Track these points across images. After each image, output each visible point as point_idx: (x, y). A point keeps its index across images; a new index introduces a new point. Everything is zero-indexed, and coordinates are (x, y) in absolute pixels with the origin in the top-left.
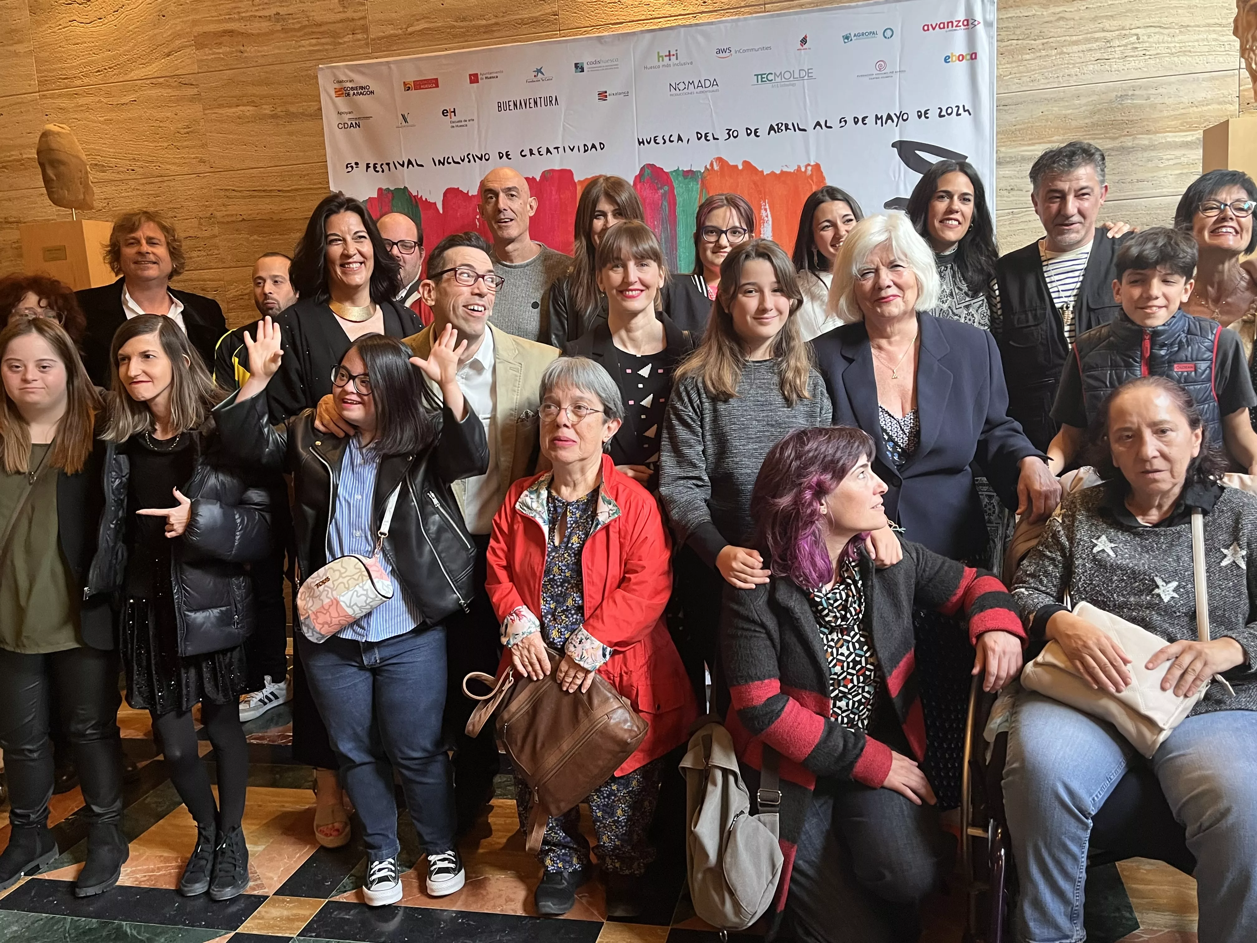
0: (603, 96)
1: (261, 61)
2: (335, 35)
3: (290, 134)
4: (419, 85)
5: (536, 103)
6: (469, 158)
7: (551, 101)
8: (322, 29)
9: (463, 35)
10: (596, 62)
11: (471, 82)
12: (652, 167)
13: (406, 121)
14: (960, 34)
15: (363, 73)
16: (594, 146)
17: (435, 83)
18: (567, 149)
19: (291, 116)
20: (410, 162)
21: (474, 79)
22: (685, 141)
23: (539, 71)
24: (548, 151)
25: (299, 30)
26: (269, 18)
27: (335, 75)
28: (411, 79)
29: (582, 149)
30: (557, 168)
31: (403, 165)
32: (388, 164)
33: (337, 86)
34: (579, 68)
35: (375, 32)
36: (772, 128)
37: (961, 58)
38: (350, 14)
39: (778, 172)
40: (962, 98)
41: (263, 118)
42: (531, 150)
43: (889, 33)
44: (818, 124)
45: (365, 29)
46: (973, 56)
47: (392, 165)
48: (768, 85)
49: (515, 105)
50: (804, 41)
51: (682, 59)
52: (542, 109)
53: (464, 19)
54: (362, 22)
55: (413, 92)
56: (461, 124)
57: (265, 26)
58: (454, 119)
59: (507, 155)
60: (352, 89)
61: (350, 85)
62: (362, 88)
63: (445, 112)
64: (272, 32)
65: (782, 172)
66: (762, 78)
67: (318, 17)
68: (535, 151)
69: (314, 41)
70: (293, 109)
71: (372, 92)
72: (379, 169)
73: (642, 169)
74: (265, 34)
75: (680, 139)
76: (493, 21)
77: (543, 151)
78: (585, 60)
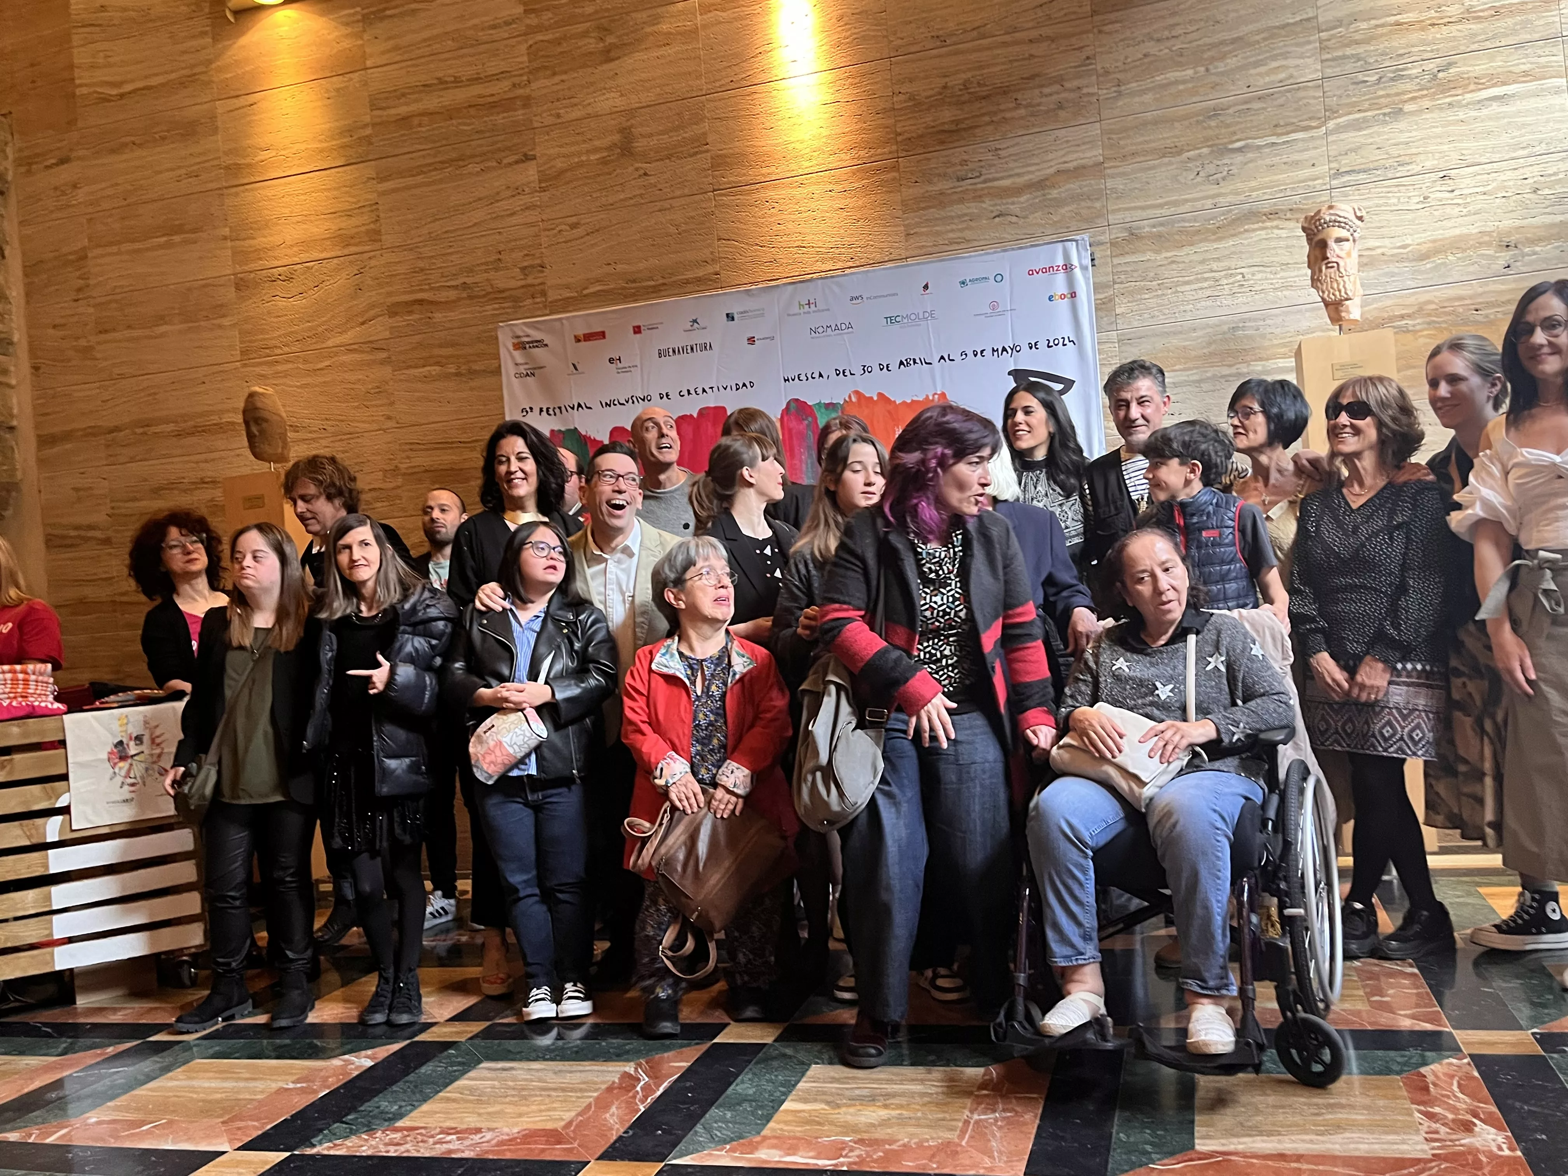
0: (751, 340)
1: (448, 325)
2: (516, 300)
3: (472, 389)
4: (588, 337)
5: (692, 349)
6: (632, 399)
7: (705, 347)
8: (503, 295)
9: (634, 295)
10: (745, 312)
11: (635, 332)
12: (797, 400)
13: (576, 369)
14: (1061, 277)
15: (538, 329)
16: (744, 385)
17: (602, 335)
18: (721, 389)
19: (473, 373)
20: (579, 405)
21: (637, 330)
22: (825, 376)
23: (695, 321)
24: (704, 391)
25: (484, 296)
26: (455, 287)
27: (514, 332)
28: (580, 332)
29: (734, 388)
30: (712, 405)
31: (573, 408)
32: (560, 408)
33: (516, 341)
34: (730, 317)
35: (552, 295)
36: (901, 363)
37: (1063, 296)
38: (530, 280)
39: (909, 401)
40: (1067, 331)
41: (447, 377)
42: (688, 391)
43: (999, 278)
44: (942, 358)
45: (544, 293)
46: (1073, 295)
47: (563, 409)
48: (896, 326)
49: (674, 351)
50: (926, 287)
51: (820, 306)
52: (698, 354)
53: (634, 281)
54: (542, 287)
55: (583, 343)
56: (626, 370)
57: (452, 294)
58: (620, 365)
59: (667, 395)
60: (528, 343)
61: (527, 339)
62: (537, 341)
63: (611, 360)
64: (459, 299)
65: (913, 401)
66: (891, 320)
67: (501, 285)
68: (692, 392)
69: (496, 306)
70: (476, 367)
71: (546, 345)
72: (551, 412)
73: (788, 404)
74: (454, 302)
75: (821, 375)
76: (661, 281)
77: (700, 391)
78: (734, 311)
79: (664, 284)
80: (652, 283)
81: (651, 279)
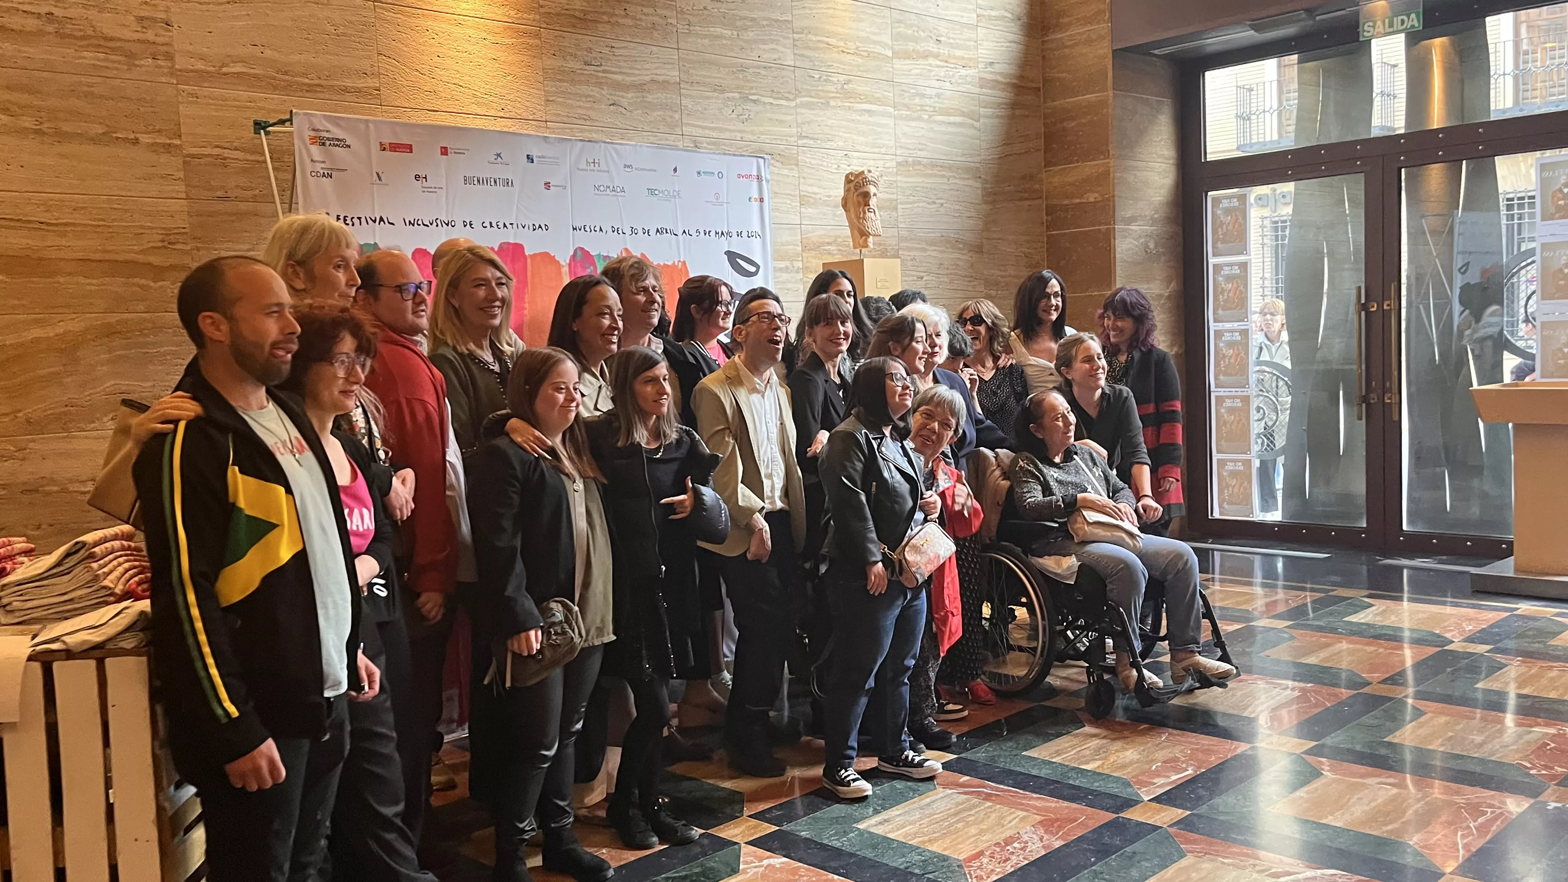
0: (547, 185)
1: (20, 62)
2: (131, 56)
3: (63, 156)
4: (395, 147)
5: (495, 182)
6: (435, 222)
7: (507, 183)
8: (111, 44)
9: (285, 88)
10: (543, 157)
11: (442, 154)
12: (582, 249)
13: (380, 179)
14: (755, 184)
16: (540, 227)
17: (409, 148)
18: (520, 226)
19: (61, 136)
20: (381, 219)
21: (444, 151)
22: (604, 231)
23: (499, 155)
24: (505, 226)
25: (83, 38)
26: (39, 16)
27: (311, 123)
28: (386, 141)
29: (531, 228)
30: (512, 241)
31: (375, 221)
32: (359, 218)
33: (313, 134)
34: (530, 159)
36: (658, 231)
37: (756, 200)
38: (150, 35)
39: (662, 264)
40: (756, 228)
42: (491, 223)
43: (720, 175)
44: (684, 232)
45: (169, 56)
46: (762, 200)
47: (363, 220)
48: (655, 198)
49: (479, 181)
50: (675, 170)
51: (603, 167)
52: (500, 188)
53: (286, 73)
54: (165, 48)
55: (388, 153)
56: (431, 190)
57: (32, 24)
58: (425, 184)
59: (471, 225)
60: (328, 139)
61: (327, 135)
62: (338, 140)
63: (417, 177)
64: (41, 33)
65: (665, 265)
66: (651, 191)
67: (108, 31)
68: (494, 224)
70: (66, 127)
71: (349, 146)
72: (348, 221)
73: (575, 251)
74: (30, 33)
75: (601, 230)
77: (501, 225)
78: (534, 153)
79: (319, 85)
80: (306, 81)
81: (305, 75)
